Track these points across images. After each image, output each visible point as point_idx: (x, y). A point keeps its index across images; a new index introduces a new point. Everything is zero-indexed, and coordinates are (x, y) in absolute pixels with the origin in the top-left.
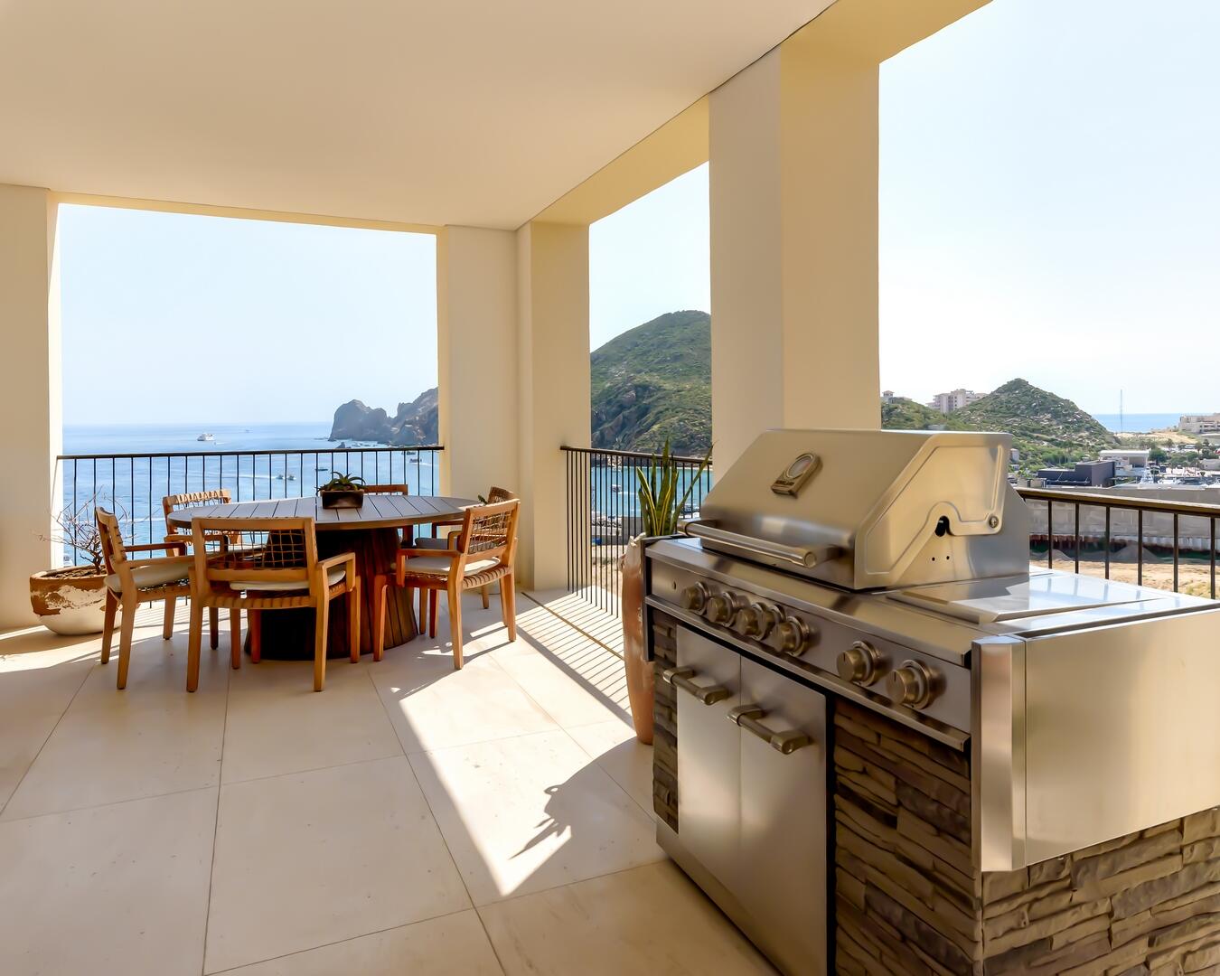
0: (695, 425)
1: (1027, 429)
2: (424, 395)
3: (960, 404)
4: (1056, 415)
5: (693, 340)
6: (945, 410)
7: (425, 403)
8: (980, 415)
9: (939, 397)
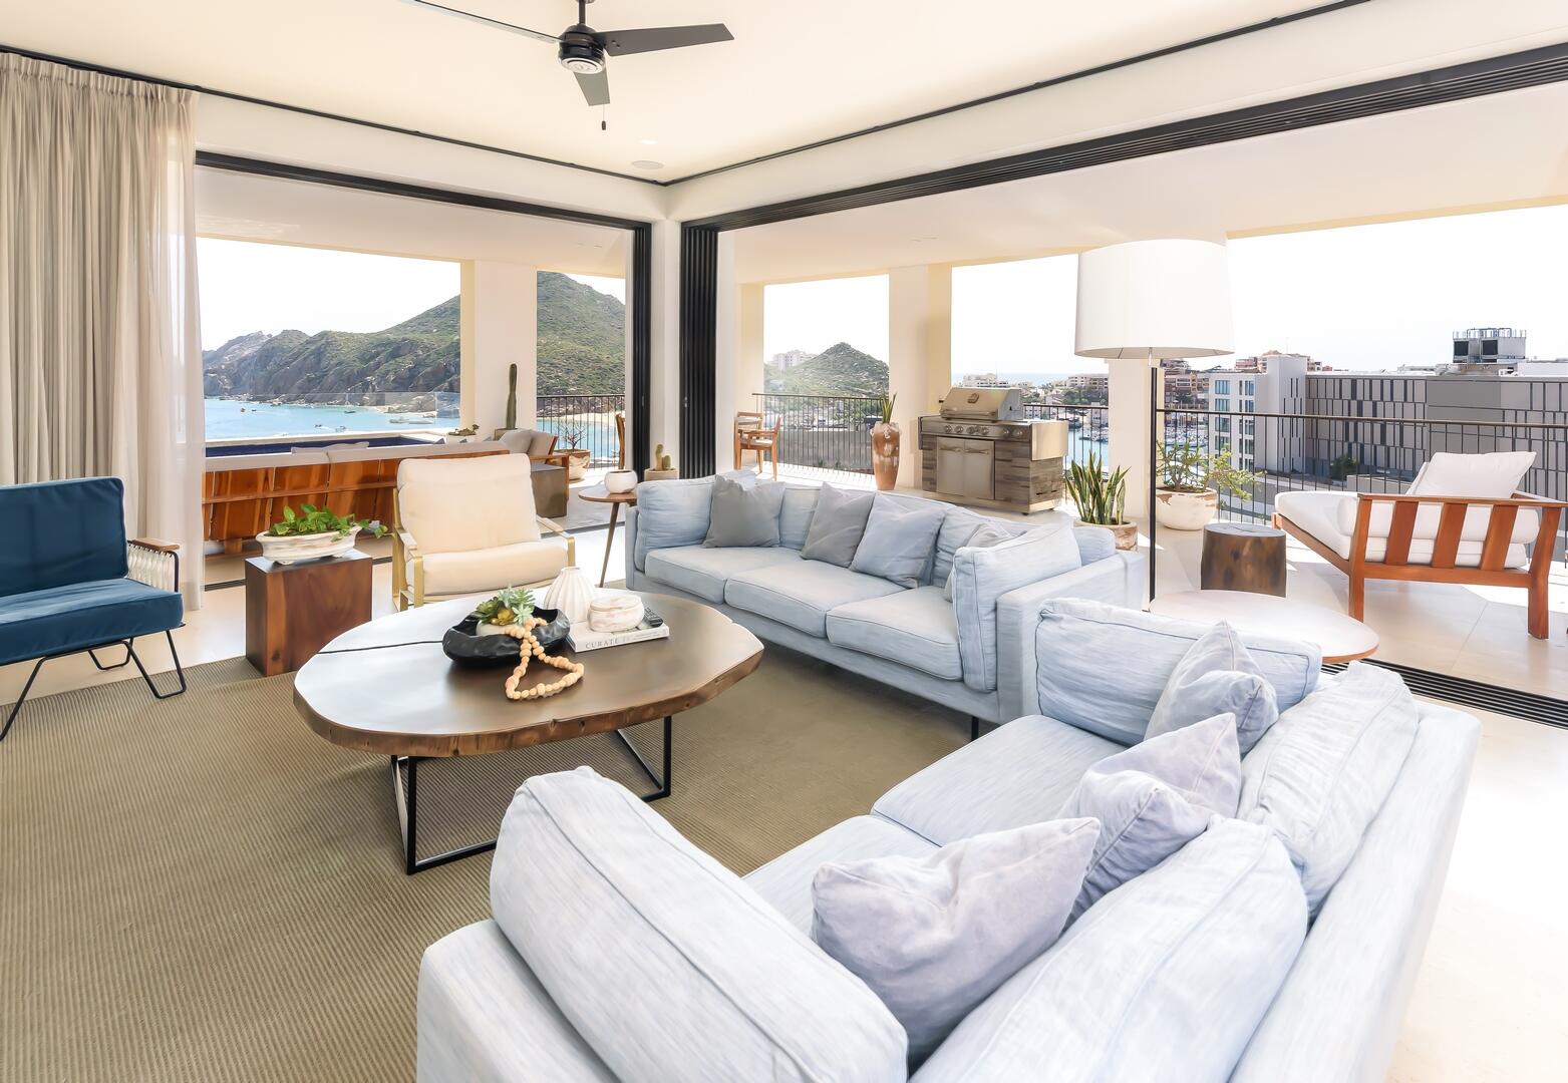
0: (551, 378)
1: (850, 384)
2: (231, 343)
3: (795, 362)
4: (872, 373)
5: (548, 298)
6: (782, 367)
7: (235, 350)
8: (812, 372)
9: (778, 356)
